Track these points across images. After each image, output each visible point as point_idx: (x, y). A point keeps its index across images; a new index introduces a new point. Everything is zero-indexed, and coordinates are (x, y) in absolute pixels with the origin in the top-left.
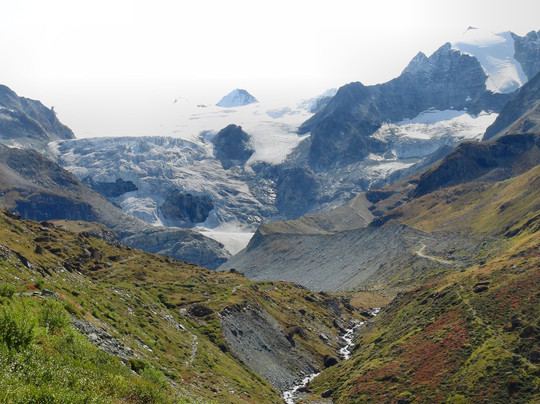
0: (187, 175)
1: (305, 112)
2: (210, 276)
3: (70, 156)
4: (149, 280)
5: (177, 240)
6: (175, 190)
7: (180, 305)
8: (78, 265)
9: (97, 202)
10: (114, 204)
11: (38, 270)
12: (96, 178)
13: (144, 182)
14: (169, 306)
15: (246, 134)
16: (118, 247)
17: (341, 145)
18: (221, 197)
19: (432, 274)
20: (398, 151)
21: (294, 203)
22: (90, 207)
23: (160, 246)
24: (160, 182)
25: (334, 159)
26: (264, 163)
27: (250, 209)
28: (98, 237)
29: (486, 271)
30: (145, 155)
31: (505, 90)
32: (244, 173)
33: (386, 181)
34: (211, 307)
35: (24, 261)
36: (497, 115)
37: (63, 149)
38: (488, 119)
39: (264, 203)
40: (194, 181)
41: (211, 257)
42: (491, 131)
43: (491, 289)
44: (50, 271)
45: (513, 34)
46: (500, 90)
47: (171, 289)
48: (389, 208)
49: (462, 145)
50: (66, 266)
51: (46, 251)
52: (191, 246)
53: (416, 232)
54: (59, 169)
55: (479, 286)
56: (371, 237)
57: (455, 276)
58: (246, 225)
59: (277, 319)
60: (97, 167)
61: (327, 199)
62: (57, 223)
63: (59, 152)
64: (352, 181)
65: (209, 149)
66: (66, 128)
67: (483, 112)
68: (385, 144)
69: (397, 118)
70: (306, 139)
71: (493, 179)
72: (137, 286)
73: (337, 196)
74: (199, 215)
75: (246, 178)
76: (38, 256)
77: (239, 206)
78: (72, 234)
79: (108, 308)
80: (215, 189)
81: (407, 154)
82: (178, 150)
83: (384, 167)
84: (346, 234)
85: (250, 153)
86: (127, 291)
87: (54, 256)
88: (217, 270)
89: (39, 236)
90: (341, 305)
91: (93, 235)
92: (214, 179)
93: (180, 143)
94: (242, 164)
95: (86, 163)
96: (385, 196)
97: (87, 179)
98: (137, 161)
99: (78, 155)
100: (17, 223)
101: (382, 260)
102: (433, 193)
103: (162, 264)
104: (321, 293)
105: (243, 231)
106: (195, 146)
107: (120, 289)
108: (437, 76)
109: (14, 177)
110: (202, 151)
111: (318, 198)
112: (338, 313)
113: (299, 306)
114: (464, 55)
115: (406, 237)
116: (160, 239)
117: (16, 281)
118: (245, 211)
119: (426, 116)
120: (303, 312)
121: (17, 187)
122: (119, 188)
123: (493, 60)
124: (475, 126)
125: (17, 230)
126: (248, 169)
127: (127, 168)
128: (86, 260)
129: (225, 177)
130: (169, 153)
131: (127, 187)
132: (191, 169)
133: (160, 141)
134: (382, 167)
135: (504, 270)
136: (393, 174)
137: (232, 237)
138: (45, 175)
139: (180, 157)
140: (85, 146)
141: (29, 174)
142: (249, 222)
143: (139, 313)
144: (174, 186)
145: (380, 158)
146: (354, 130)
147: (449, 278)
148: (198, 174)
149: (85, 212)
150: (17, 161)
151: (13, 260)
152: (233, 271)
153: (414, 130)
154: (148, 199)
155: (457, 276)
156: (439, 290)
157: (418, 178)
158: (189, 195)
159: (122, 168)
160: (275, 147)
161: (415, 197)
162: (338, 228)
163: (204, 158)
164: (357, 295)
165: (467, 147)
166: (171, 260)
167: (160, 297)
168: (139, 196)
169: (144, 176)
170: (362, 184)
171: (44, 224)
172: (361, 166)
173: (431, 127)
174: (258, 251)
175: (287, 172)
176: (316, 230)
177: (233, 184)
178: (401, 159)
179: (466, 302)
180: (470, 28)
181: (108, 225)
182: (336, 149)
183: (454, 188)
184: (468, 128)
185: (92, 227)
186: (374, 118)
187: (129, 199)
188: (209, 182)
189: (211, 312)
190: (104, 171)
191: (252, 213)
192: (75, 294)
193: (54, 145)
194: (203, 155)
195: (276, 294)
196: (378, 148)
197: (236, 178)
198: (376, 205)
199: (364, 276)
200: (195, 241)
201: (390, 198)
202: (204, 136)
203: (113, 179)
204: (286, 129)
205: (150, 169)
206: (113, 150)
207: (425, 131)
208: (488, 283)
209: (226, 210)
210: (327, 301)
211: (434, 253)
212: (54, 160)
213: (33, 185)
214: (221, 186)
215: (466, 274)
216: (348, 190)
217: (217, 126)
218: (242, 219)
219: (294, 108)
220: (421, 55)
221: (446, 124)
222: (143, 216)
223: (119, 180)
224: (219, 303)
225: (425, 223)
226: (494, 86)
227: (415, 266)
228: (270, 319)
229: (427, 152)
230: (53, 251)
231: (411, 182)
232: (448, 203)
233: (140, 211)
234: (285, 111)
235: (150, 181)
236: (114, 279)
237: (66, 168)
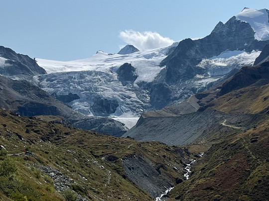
0: (105, 90)
1: (163, 55)
2: (117, 140)
3: (44, 83)
4: (86, 144)
5: (101, 123)
6: (99, 97)
7: (102, 156)
8: (49, 138)
9: (59, 105)
10: (68, 106)
11: (28, 142)
12: (58, 94)
13: (83, 94)
14: (96, 157)
15: (133, 68)
16: (69, 127)
17: (182, 71)
18: (122, 100)
19: (230, 134)
20: (211, 73)
21: (159, 101)
22: (56, 108)
23: (92, 126)
24: (91, 94)
25: (179, 78)
26: (143, 82)
27: (137, 106)
28: (61, 123)
29: (256, 132)
30: (83, 80)
31: (265, 39)
32: (133, 87)
33: (205, 88)
34: (117, 156)
35: (20, 137)
36: (261, 52)
37: (41, 79)
38: (256, 54)
39: (144, 102)
40: (108, 92)
41: (118, 130)
42: (258, 60)
43: (259, 140)
44: (34, 141)
45: (267, 10)
46: (262, 39)
47: (96, 148)
48: (207, 102)
49: (243, 68)
50: (42, 139)
51: (32, 131)
52: (108, 125)
53: (221, 113)
54: (39, 90)
55: (253, 139)
56: (199, 116)
57: (241, 135)
58: (135, 114)
59: (151, 160)
60: (58, 87)
61: (176, 99)
62: (37, 117)
63: (39, 81)
64: (188, 89)
65: (115, 76)
66: (42, 68)
67: (253, 51)
68: (204, 69)
69: (210, 56)
70: (164, 69)
71: (259, 85)
72: (79, 147)
73: (181, 97)
74: (112, 110)
75: (134, 90)
76: (28, 135)
77: (132, 104)
78: (45, 122)
79: (64, 159)
80: (119, 96)
81: (216, 74)
82: (100, 77)
83: (204, 81)
84: (185, 116)
85: (136, 77)
86: (73, 150)
87: (36, 134)
88: (121, 138)
89: (28, 124)
90: (184, 152)
91: (57, 122)
92: (118, 91)
93: (100, 73)
94: (132, 83)
95: (53, 86)
96: (205, 95)
97: (54, 94)
98: (79, 83)
99: (49, 82)
100: (17, 118)
101: (205, 128)
102: (229, 93)
103: (92, 135)
104: (174, 146)
105: (134, 116)
106: (108, 75)
107: (70, 149)
108: (229, 33)
109: (16, 95)
110: (111, 77)
111: (171, 98)
112: (182, 156)
113: (162, 153)
114: (242, 22)
115: (216, 116)
116: (92, 123)
117: (16, 147)
118: (135, 106)
119: (223, 54)
120: (164, 156)
121: (18, 100)
122: (70, 98)
123: (258, 24)
124: (250, 58)
125: (17, 121)
126: (135, 85)
127: (75, 88)
128: (53, 135)
129: (124, 90)
130: (95, 79)
131: (76, 97)
132: (106, 87)
133: (89, 73)
134: (203, 81)
135: (265, 130)
136: (208, 85)
137: (129, 120)
138: (32, 93)
139: (100, 81)
140: (52, 77)
141: (24, 93)
142: (137, 112)
143: (80, 161)
144: (98, 96)
145: (202, 77)
146: (188, 63)
147: (238, 136)
148: (110, 89)
149: (54, 111)
150: (17, 86)
151: (14, 137)
152: (128, 137)
153: (219, 62)
154: (85, 103)
155: (244, 133)
156: (233, 142)
157: (221, 86)
158: (106, 100)
159: (71, 88)
160: (148, 75)
161: (221, 95)
162: (182, 113)
163: (113, 81)
164: (192, 146)
165: (246, 69)
166: (96, 133)
167: (91, 152)
168: (81, 101)
169: (83, 91)
170: (194, 90)
171: (31, 118)
172: (192, 81)
173: (227, 60)
174: (142, 126)
175: (155, 85)
176: (171, 115)
177: (128, 93)
178: (212, 76)
179: (247, 147)
180: (245, 8)
181: (65, 117)
182: (179, 73)
183: (240, 90)
184: (247, 59)
185: (57, 118)
186: (198, 57)
187: (76, 103)
188: (116, 93)
189: (118, 158)
190: (62, 90)
191: (138, 107)
192: (47, 153)
193: (36, 78)
194: (112, 79)
195: (150, 148)
196: (201, 71)
197: (130, 90)
198: (200, 101)
199: (196, 137)
200: (110, 123)
201: (208, 97)
202: (112, 69)
203: (67, 94)
204: (153, 64)
205: (86, 87)
206: (66, 78)
207: (224, 62)
208: (257, 138)
209: (125, 106)
210: (177, 150)
211: (231, 124)
212: (36, 85)
213: (26, 98)
214: (122, 94)
215: (247, 133)
216: (186, 93)
217: (119, 64)
218: (134, 110)
219: (157, 53)
220: (220, 23)
221: (235, 57)
222: (83, 111)
223: (70, 94)
224: (121, 153)
225: (225, 108)
226: (258, 37)
227: (221, 131)
228: (147, 160)
229: (226, 73)
230: (35, 132)
231: (218, 88)
232: (237, 98)
233: (82, 108)
234: (153, 55)
235: (86, 94)
236: (67, 144)
237: (43, 89)
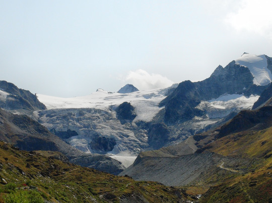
0: (103, 127)
1: (162, 96)
2: (115, 179)
3: (44, 118)
4: (84, 181)
5: (98, 160)
6: (97, 135)
7: (100, 193)
8: (48, 173)
9: (58, 141)
10: (66, 142)
11: (28, 176)
12: (57, 129)
13: (81, 131)
14: (94, 194)
15: (132, 107)
16: (68, 164)
17: (180, 112)
18: (120, 139)
19: (227, 177)
20: (209, 115)
21: (157, 141)
22: (54, 144)
23: (89, 164)
24: (89, 131)
25: (177, 119)
26: (142, 121)
27: (135, 145)
28: (58, 159)
29: (255, 176)
30: (82, 117)
31: (263, 84)
32: (132, 126)
33: (203, 130)
34: (115, 194)
35: (21, 171)
36: (259, 96)
37: (41, 114)
38: (254, 99)
39: (142, 141)
40: (106, 130)
41: (114, 169)
42: (256, 104)
43: (258, 185)
44: (34, 176)
45: (266, 56)
46: (260, 84)
47: (95, 185)
48: (205, 144)
49: (242, 112)
50: (42, 174)
51: (32, 166)
52: (105, 163)
53: (219, 156)
54: (39, 125)
55: (252, 183)
56: (196, 158)
57: (239, 178)
58: (133, 153)
59: (149, 200)
60: (58, 123)
61: (174, 139)
62: (37, 152)
63: (39, 116)
64: (186, 130)
65: (114, 114)
66: (42, 104)
67: (252, 95)
68: (203, 112)
69: (209, 99)
70: (163, 109)
71: (258, 129)
72: (78, 184)
73: (179, 138)
74: (109, 148)
75: (133, 129)
76: (28, 169)
77: (129, 143)
78: (45, 157)
79: (63, 195)
80: (117, 134)
81: (214, 116)
82: (99, 115)
83: (203, 123)
84: (183, 157)
85: (135, 116)
86: (72, 187)
87: (36, 169)
88: (118, 176)
89: (28, 158)
90: (181, 193)
91: (56, 158)
92: (117, 129)
93: (99, 111)
94: (131, 122)
95: (52, 122)
96: (203, 137)
97: (53, 130)
98: (78, 120)
99: (48, 118)
100: (17, 152)
101: (202, 170)
102: (228, 136)
103: (90, 173)
104: (171, 187)
105: (132, 155)
106: (107, 113)
107: (69, 185)
108: (228, 77)
109: (16, 129)
110: (110, 115)
111: (169, 138)
112: (180, 197)
113: (160, 194)
114: (242, 67)
115: (214, 158)
116: (90, 160)
117: (17, 181)
118: (132, 145)
119: (223, 97)
120: (162, 197)
121: (18, 134)
122: (68, 135)
123: (257, 69)
124: (249, 102)
125: (17, 155)
126: (134, 124)
127: (74, 124)
128: (52, 171)
129: (122, 129)
130: (94, 116)
131: (74, 134)
132: (105, 124)
133: (89, 110)
134: (201, 123)
135: (264, 175)
136: (207, 127)
137: (125, 159)
138: (31, 128)
139: (99, 118)
140: (52, 113)
141: (24, 127)
142: (134, 151)
143: (79, 198)
144: (97, 133)
145: (200, 119)
146: (187, 105)
147: (236, 179)
148: (108, 127)
149: (52, 147)
150: (18, 120)
151: (15, 171)
152: (126, 176)
153: (217, 105)
154: (83, 140)
155: (240, 178)
156: (231, 185)
157: (220, 128)
158: (104, 137)
159: (70, 124)
160: (147, 114)
161: (218, 138)
162: (179, 154)
163: (111, 119)
164: (190, 188)
165: (244, 113)
166: (95, 170)
167: (89, 189)
168: (79, 138)
169: (81, 128)
170: (191, 131)
171: (31, 153)
172: (191, 123)
173: (226, 103)
174: (139, 166)
175: (153, 125)
176: (168, 155)
177: (126, 132)
178: (211, 119)
179: (245, 191)
180: (245, 53)
181: (63, 153)
182: (178, 114)
183: (238, 133)
184: (245, 103)
185: (55, 154)
186: (197, 98)
187: (74, 140)
188: (114, 131)
189: (115, 197)
190: (61, 126)
191: (136, 147)
192: (46, 188)
193: (36, 113)
194: (111, 117)
195: (148, 188)
196: (199, 113)
197: (128, 129)
198: (198, 142)
199: (193, 178)
200: (107, 161)
201: (206, 139)
202: (111, 108)
203: (66, 130)
204: (152, 104)
205: (84, 125)
206: (66, 115)
207: (223, 105)
208: (256, 182)
209: (122, 145)
210: (174, 191)
211: (228, 167)
212: (36, 120)
213: (26, 133)
214: (120, 133)
215: (245, 177)
216: (184, 135)
217: (118, 102)
218: (131, 149)
219: (156, 93)
220: (220, 67)
221: (233, 101)
222: (81, 148)
223: (69, 130)
224: (119, 192)
225: (223, 151)
226: (257, 82)
227: (219, 173)
228: (145, 200)
229: (224, 115)
230: (36, 166)
231: (216, 131)
232: (235, 141)
233: (79, 145)
234: (152, 95)
235: (84, 131)
236: (65, 181)
237: (42, 124)
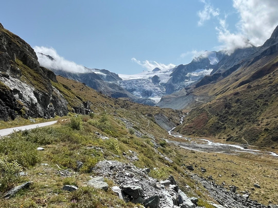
1: (171, 71)
2: (152, 108)
3: (122, 84)
4: (139, 109)
5: (145, 100)
6: (144, 90)
7: (146, 114)
9: (128, 93)
10: (132, 94)
11: (115, 108)
12: (127, 88)
13: (137, 89)
14: (143, 114)
15: (158, 77)
16: (132, 102)
17: (179, 78)
18: (154, 91)
19: (199, 105)
21: (169, 91)
23: (142, 102)
24: (141, 88)
25: (178, 81)
26: (163, 83)
27: (160, 93)
28: (128, 101)
29: (211, 103)
31: (214, 64)
35: (112, 106)
36: (213, 69)
37: (120, 83)
38: (211, 70)
39: (163, 92)
40: (148, 88)
41: (152, 104)
42: (212, 73)
44: (118, 108)
45: (216, 52)
47: (143, 111)
48: (190, 91)
50: (121, 107)
51: (117, 104)
52: (148, 102)
53: (196, 96)
55: (210, 107)
56: (186, 97)
58: (159, 96)
59: (166, 116)
61: (177, 90)
62: (119, 98)
64: (182, 86)
65: (151, 81)
66: (121, 78)
69: (191, 72)
70: (171, 77)
71: (212, 83)
72: (136, 110)
73: (179, 89)
74: (150, 95)
75: (159, 86)
76: (115, 105)
77: (158, 92)
78: (122, 100)
80: (153, 89)
83: (188, 82)
84: (181, 97)
85: (160, 81)
86: (134, 112)
87: (119, 105)
88: (153, 106)
89: (115, 101)
90: (180, 112)
93: (145, 80)
94: (158, 83)
95: (125, 85)
96: (189, 88)
98: (136, 84)
100: (111, 99)
101: (189, 102)
102: (199, 87)
103: (142, 106)
105: (159, 98)
109: (110, 89)
110: (149, 81)
111: (175, 90)
112: (179, 114)
113: (171, 113)
115: (194, 97)
116: (142, 100)
119: (197, 71)
121: (111, 91)
122: (132, 90)
123: (211, 58)
124: (208, 72)
127: (134, 86)
128: (125, 106)
129: (155, 87)
130: (142, 82)
131: (135, 90)
132: (147, 85)
133: (140, 80)
135: (215, 103)
136: (190, 84)
137: (156, 99)
138: (117, 88)
139: (145, 83)
140: (125, 82)
141: (113, 88)
143: (137, 116)
145: (188, 80)
146: (182, 75)
147: (203, 105)
148: (149, 86)
149: (126, 96)
150: (111, 86)
151: (109, 106)
152: (157, 106)
153: (194, 74)
154: (138, 92)
155: (205, 104)
156: (201, 108)
158: (147, 91)
160: (165, 80)
161: (196, 88)
162: (179, 96)
163: (150, 83)
164: (184, 110)
165: (206, 77)
166: (144, 105)
167: (141, 112)
169: (137, 87)
170: (184, 86)
171: (116, 99)
172: (184, 82)
173: (198, 73)
174: (162, 102)
175: (168, 84)
176: (175, 97)
178: (192, 80)
179: (207, 110)
180: (206, 51)
181: (130, 98)
183: (204, 86)
185: (127, 99)
186: (186, 72)
187: (135, 92)
188: (151, 88)
189: (152, 115)
190: (129, 87)
193: (118, 82)
195: (166, 111)
196: (187, 78)
197: (157, 87)
198: (187, 91)
199: (185, 106)
200: (149, 100)
202: (150, 78)
203: (131, 88)
204: (167, 75)
205: (139, 86)
206: (131, 82)
208: (212, 106)
209: (155, 93)
210: (177, 111)
211: (200, 100)
212: (118, 85)
213: (114, 90)
215: (207, 104)
216: (181, 88)
217: (153, 76)
221: (201, 72)
222: (138, 96)
224: (154, 113)
225: (198, 94)
226: (212, 63)
227: (196, 103)
229: (198, 78)
231: (195, 85)
232: (203, 89)
233: (137, 95)
234: (167, 71)
235: (139, 88)
236: (131, 109)
237: (121, 87)
